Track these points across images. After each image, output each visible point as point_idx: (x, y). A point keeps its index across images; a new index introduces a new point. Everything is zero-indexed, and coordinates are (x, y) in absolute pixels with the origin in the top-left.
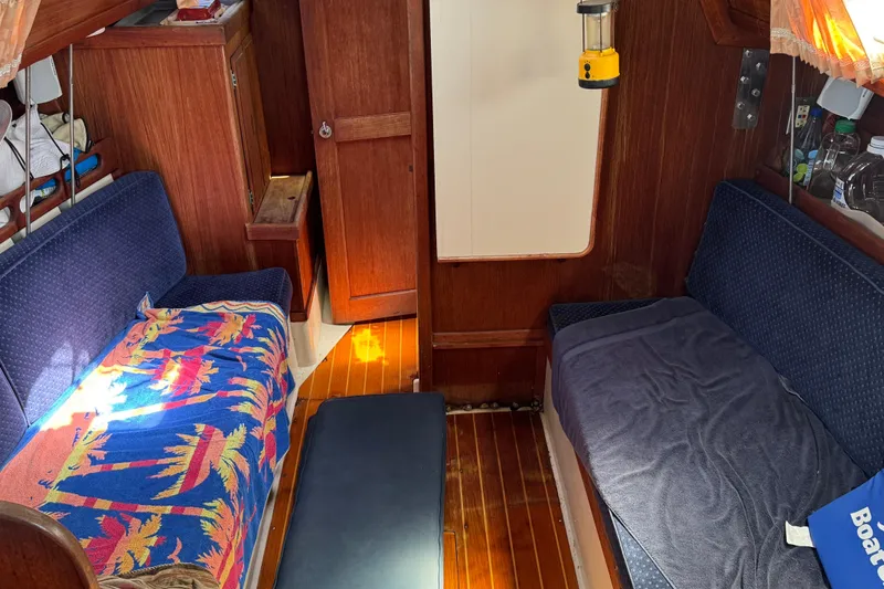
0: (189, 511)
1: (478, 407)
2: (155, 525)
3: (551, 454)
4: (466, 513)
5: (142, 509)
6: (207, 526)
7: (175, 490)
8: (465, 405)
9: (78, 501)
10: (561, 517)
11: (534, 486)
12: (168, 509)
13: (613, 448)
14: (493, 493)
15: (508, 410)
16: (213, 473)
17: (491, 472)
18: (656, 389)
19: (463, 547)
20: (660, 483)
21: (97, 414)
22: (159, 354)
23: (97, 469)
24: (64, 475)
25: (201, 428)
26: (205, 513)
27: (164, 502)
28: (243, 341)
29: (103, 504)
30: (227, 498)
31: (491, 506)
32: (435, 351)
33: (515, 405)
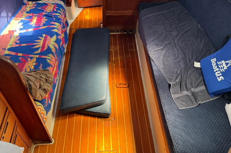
0: (43, 57)
1: (118, 32)
2: (34, 60)
3: (137, 45)
4: (114, 59)
5: (30, 56)
6: (48, 61)
7: (39, 51)
8: (115, 31)
9: (14, 54)
10: (138, 60)
11: (132, 53)
12: (38, 56)
13: (153, 43)
14: (121, 55)
15: (126, 33)
16: (48, 47)
17: (121, 49)
18: (166, 27)
19: (113, 67)
20: (164, 52)
21: (16, 31)
22: (31, 15)
23: (17, 45)
24: (9, 47)
25: (44, 35)
26: (47, 57)
27: (36, 54)
28: (54, 11)
29: (20, 54)
30: (53, 54)
31: (121, 58)
32: (107, 16)
33: (128, 32)
